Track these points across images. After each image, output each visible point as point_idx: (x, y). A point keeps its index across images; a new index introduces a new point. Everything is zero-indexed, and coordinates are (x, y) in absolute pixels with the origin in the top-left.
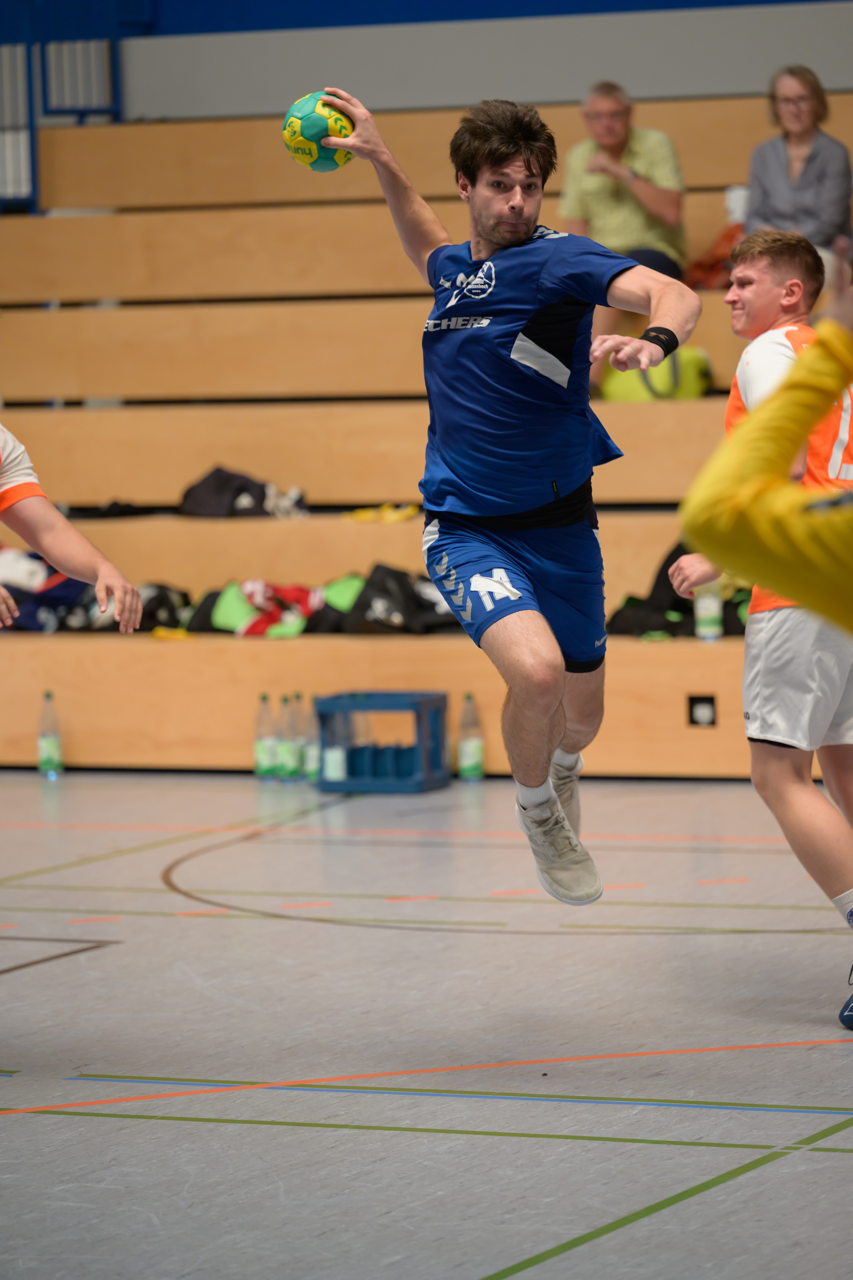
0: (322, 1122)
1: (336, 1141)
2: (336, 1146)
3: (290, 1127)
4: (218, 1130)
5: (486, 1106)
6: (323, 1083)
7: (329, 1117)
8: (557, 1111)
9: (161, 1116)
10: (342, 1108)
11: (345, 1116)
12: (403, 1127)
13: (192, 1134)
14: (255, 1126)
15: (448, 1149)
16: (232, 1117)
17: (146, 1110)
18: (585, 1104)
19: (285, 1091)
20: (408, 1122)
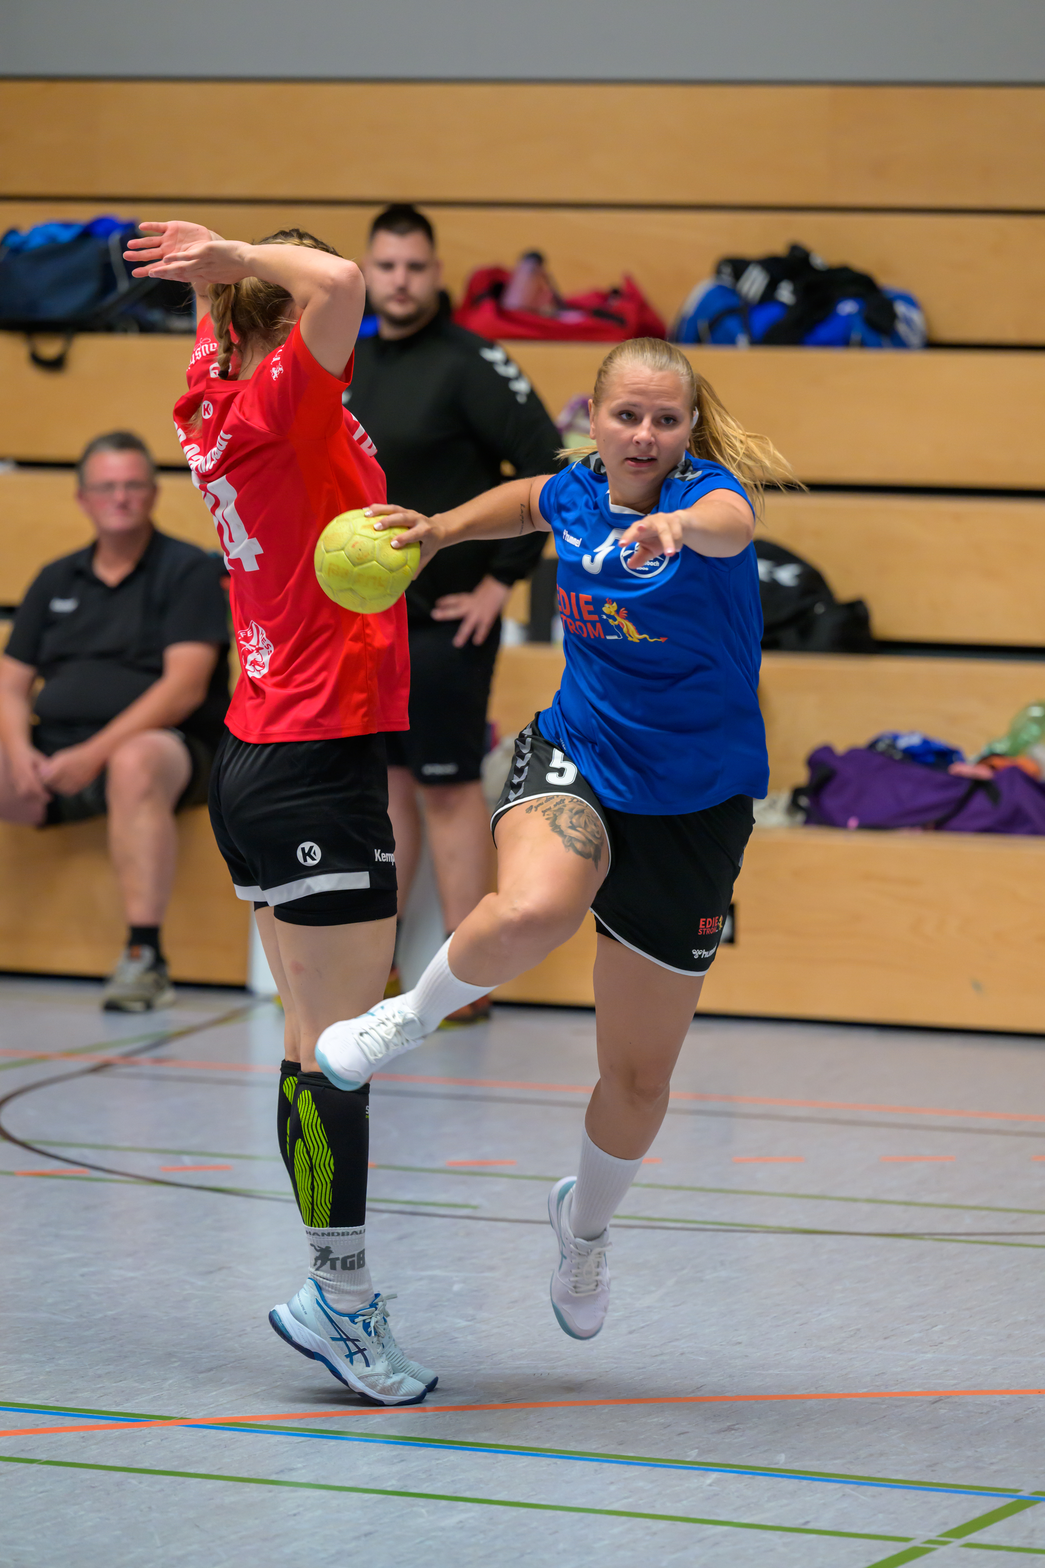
0: (274, 1477)
1: (299, 1506)
2: (299, 1513)
3: (231, 1483)
4: (131, 1482)
5: (499, 1464)
6: (265, 1422)
7: (282, 1471)
8: (600, 1475)
9: (45, 1460)
10: (298, 1459)
11: (303, 1471)
13: (94, 1487)
14: (180, 1479)
15: (458, 1523)
16: (146, 1465)
17: (23, 1450)
19: (213, 1431)
20: (394, 1482)
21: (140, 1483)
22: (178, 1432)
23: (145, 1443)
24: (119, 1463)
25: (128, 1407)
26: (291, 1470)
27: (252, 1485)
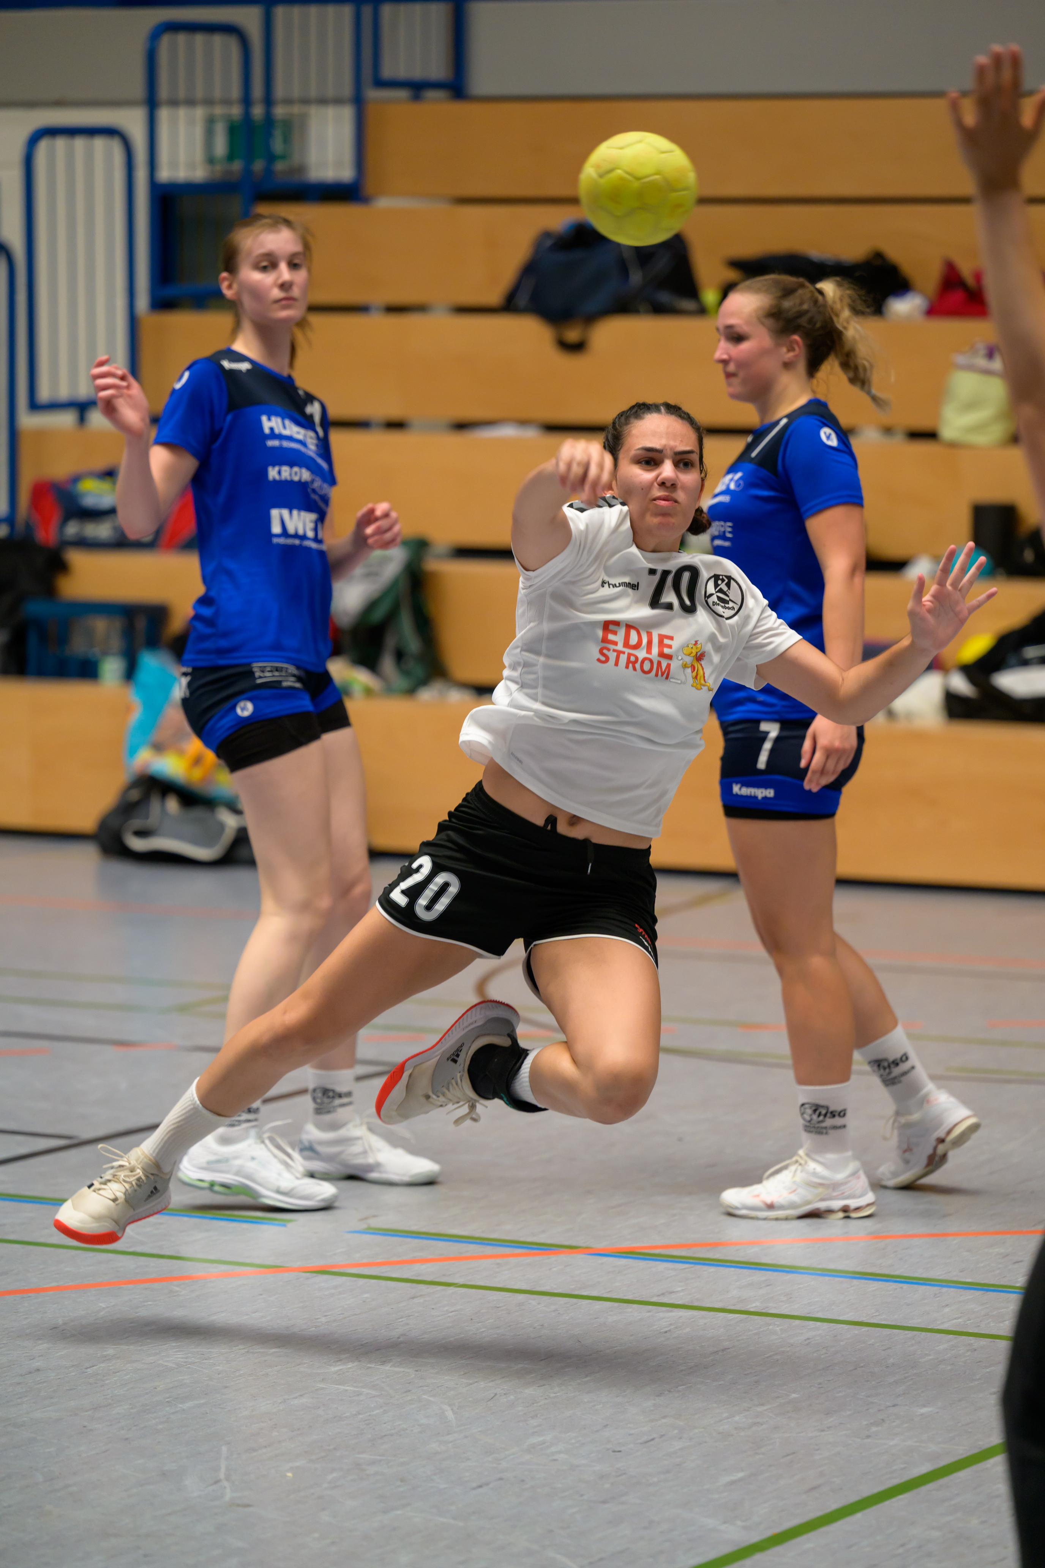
0: (655, 1299)
2: (670, 1330)
3: (616, 1304)
4: (529, 1303)
5: (852, 1288)
6: (655, 1251)
7: (663, 1294)
8: (938, 1299)
9: (462, 1283)
10: (680, 1284)
11: (682, 1294)
12: (752, 1310)
13: (498, 1307)
14: (574, 1300)
15: (805, 1340)
16: (546, 1288)
17: (444, 1275)
18: (972, 1291)
19: (611, 1259)
20: (758, 1304)
21: (539, 1304)
22: (580, 1259)
23: (550, 1269)
24: (524, 1287)
25: (542, 1238)
26: (671, 1293)
27: (635, 1306)
